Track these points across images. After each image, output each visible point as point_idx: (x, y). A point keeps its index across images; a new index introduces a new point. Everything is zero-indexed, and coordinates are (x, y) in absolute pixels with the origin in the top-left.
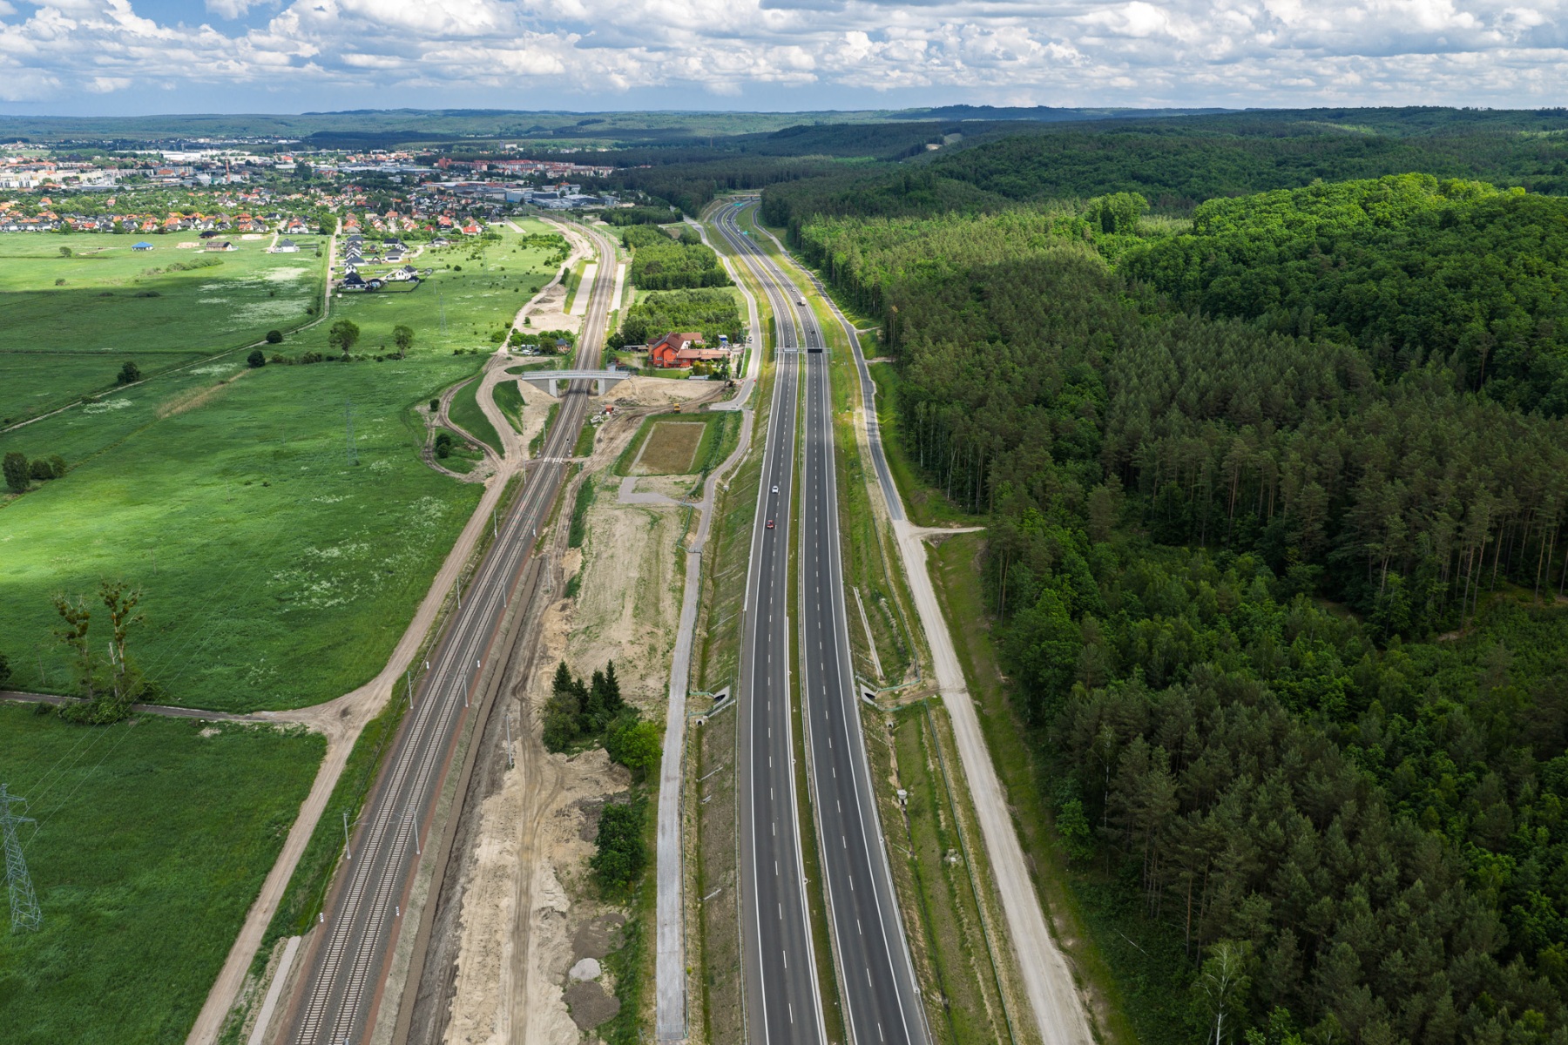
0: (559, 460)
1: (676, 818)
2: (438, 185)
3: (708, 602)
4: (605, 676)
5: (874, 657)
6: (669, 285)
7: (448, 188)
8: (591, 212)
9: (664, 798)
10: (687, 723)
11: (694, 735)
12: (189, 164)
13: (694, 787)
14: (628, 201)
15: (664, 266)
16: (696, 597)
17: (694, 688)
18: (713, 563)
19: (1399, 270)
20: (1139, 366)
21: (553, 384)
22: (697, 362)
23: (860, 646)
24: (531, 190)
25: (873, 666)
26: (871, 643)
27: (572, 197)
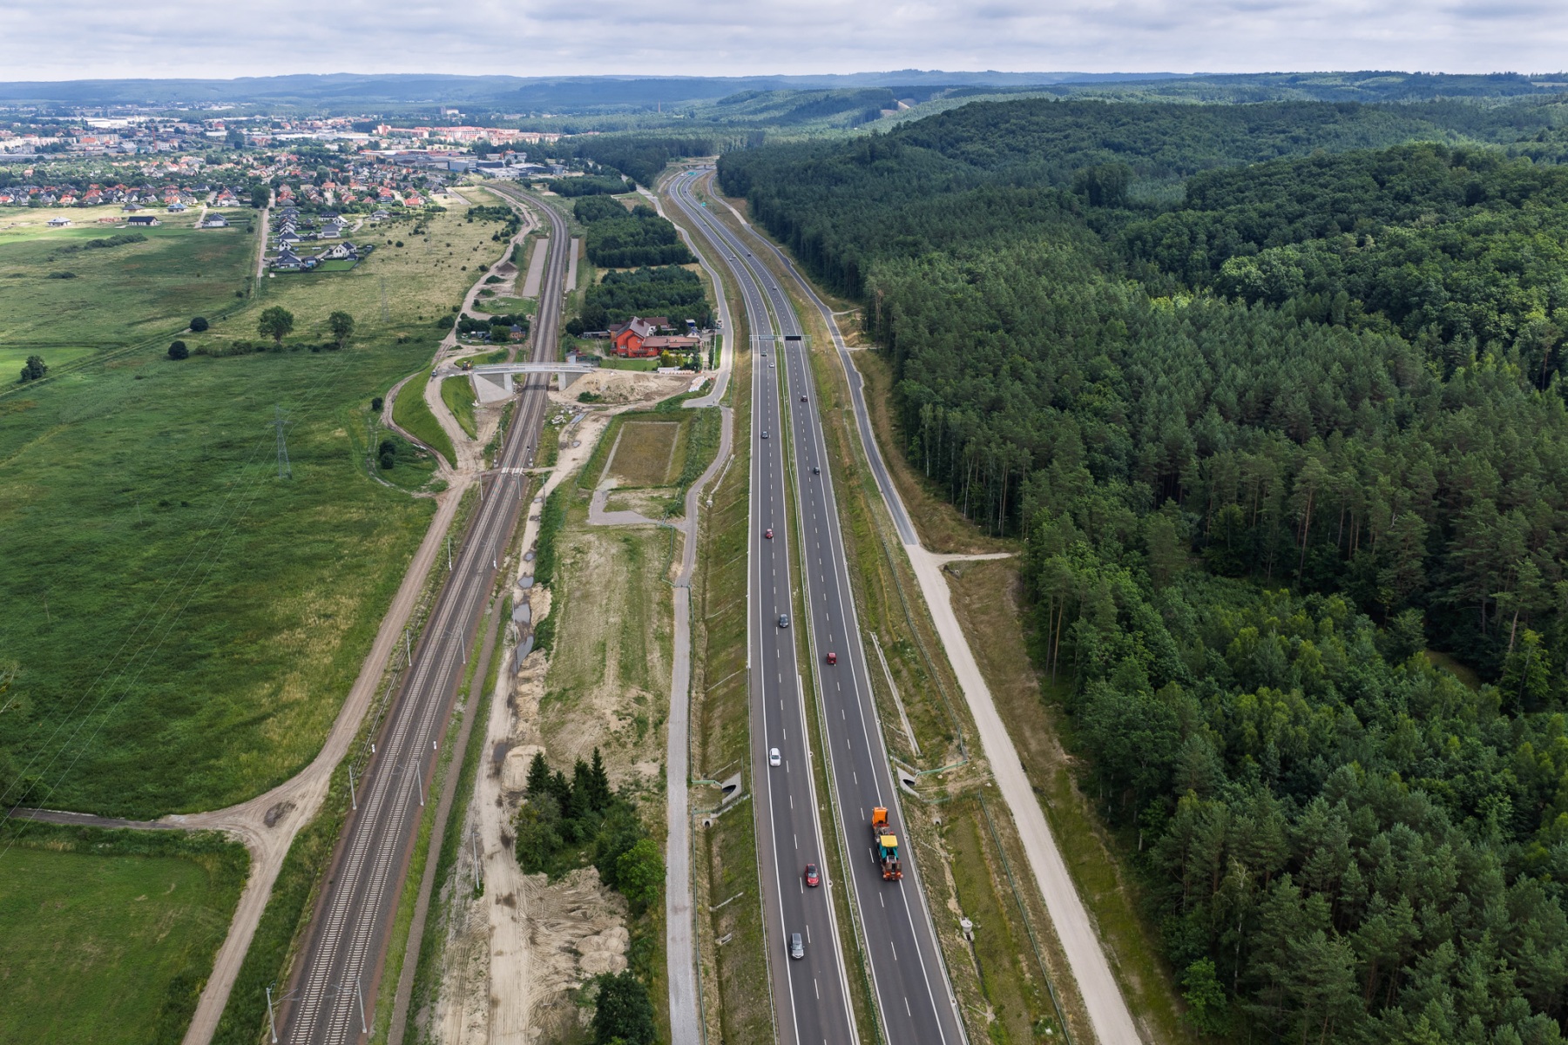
0: (518, 470)
1: (691, 971)
2: (377, 153)
3: (702, 655)
4: (591, 767)
5: (907, 728)
6: (628, 262)
7: (389, 156)
8: (539, 181)
9: (673, 939)
10: (692, 825)
11: (701, 841)
12: (114, 131)
13: (708, 919)
14: (577, 170)
15: (620, 241)
16: (687, 648)
17: (696, 773)
18: (704, 600)
19: (1439, 251)
20: (1164, 361)
21: (508, 379)
22: (665, 352)
23: (889, 714)
24: (475, 158)
25: (906, 739)
26: (900, 707)
27: (519, 166)
